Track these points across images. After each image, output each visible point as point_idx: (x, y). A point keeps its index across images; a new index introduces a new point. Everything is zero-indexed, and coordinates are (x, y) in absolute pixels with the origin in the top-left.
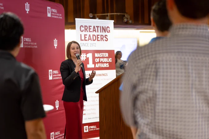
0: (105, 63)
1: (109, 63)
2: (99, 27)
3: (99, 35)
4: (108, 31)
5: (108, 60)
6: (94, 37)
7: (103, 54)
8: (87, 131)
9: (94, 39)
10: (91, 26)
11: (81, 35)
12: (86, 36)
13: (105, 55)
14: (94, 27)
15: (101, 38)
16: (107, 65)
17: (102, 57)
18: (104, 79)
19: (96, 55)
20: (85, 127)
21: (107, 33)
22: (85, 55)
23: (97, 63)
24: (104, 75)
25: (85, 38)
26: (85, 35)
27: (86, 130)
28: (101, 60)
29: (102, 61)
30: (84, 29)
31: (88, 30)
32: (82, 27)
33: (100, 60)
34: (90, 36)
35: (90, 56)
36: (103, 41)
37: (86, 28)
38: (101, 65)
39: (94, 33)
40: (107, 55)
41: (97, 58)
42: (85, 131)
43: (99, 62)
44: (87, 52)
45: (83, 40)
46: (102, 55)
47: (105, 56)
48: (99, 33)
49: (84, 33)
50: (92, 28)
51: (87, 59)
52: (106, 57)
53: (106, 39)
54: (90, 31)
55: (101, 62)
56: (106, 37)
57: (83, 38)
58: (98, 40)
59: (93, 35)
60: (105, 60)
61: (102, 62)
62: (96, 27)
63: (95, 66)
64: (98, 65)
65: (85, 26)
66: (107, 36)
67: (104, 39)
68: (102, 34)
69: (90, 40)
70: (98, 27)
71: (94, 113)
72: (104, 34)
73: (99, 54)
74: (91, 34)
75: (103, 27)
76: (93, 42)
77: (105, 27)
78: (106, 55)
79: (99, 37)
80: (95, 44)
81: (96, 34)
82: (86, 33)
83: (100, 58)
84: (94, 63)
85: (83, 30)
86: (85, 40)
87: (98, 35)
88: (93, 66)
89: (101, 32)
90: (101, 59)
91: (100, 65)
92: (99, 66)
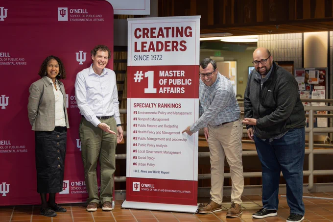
0: (177, 86)
1: (186, 87)
2: (170, 28)
3: (169, 42)
4: (188, 34)
5: (184, 82)
6: (160, 45)
7: (175, 72)
8: (138, 190)
9: (160, 48)
10: (155, 29)
11: (136, 43)
12: (145, 45)
13: (178, 73)
14: (161, 29)
15: (173, 46)
16: (181, 91)
17: (173, 78)
18: (175, 113)
19: (162, 74)
20: (134, 183)
21: (184, 38)
22: (141, 74)
23: (163, 86)
24: (174, 106)
25: (143, 47)
26: (143, 43)
27: (136, 188)
29: (172, 84)
30: (141, 33)
31: (149, 34)
32: (138, 31)
33: (168, 81)
34: (152, 43)
35: (150, 75)
36: (177, 50)
37: (146, 31)
38: (170, 89)
39: (161, 39)
40: (183, 73)
41: (163, 78)
42: (134, 189)
43: (167, 85)
44: (145, 69)
45: (139, 51)
46: (173, 73)
47: (178, 76)
48: (170, 39)
49: (141, 40)
50: (157, 31)
51: (145, 81)
52: (181, 78)
53: (183, 48)
54: (152, 37)
55: (170, 84)
56: (183, 43)
57: (139, 47)
58: (166, 50)
59: (158, 43)
60: (179, 82)
61: (172, 86)
62: (165, 28)
63: (158, 91)
64: (165, 90)
65: (144, 29)
66: (185, 42)
67: (179, 47)
68: (175, 39)
69: (151, 51)
70: (167, 29)
71: (151, 165)
72: (179, 39)
73: (167, 72)
74: (155, 41)
75: (177, 28)
76: (156, 53)
77: (182, 28)
78: (180, 74)
79: (170, 44)
80: (160, 57)
81: (163, 40)
82: (146, 39)
83: (168, 78)
84: (157, 85)
85: (140, 36)
86: (143, 51)
87: (166, 42)
88: (154, 91)
89: (173, 36)
90: (170, 80)
91: (168, 90)
92: (166, 92)
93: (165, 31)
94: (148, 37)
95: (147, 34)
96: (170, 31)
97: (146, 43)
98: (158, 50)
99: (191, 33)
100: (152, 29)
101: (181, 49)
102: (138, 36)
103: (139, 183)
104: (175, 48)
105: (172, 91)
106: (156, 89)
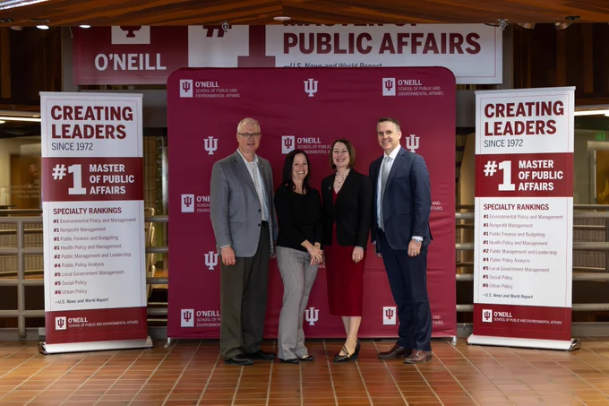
0: (543, 181)
1: (555, 182)
2: (533, 104)
3: (533, 122)
4: (558, 111)
5: (553, 175)
6: (519, 126)
7: (540, 162)
8: (490, 320)
9: (519, 130)
10: (513, 104)
11: (487, 124)
12: (499, 126)
13: (544, 164)
14: (521, 105)
15: (538, 128)
16: (548, 187)
17: (537, 170)
18: (540, 217)
19: (522, 164)
20: (484, 311)
21: (553, 116)
22: (494, 165)
23: (524, 181)
24: (539, 207)
25: (496, 128)
26: (496, 124)
27: (487, 318)
28: (535, 174)
29: (536, 178)
30: (494, 111)
31: (505, 112)
32: (490, 108)
33: (531, 174)
34: (508, 124)
35: (506, 166)
36: (543, 133)
37: (500, 108)
38: (534, 185)
39: (520, 118)
40: (551, 164)
41: (524, 170)
42: (484, 320)
43: (530, 179)
44: (499, 158)
45: (491, 134)
46: (538, 163)
47: (544, 167)
48: (534, 118)
49: (495, 119)
50: (515, 108)
51: (500, 173)
52: (548, 170)
53: (551, 130)
54: (509, 115)
55: (533, 178)
56: (551, 124)
57: (491, 130)
58: (528, 133)
59: (517, 123)
60: (546, 175)
61: (536, 180)
62: (527, 104)
63: (517, 187)
64: (526, 187)
65: (498, 105)
66: (554, 122)
67: (546, 128)
68: (540, 118)
69: (508, 134)
70: (530, 105)
71: (507, 287)
72: (546, 118)
73: (529, 162)
74: (512, 120)
75: (543, 103)
76: (515, 137)
77: (550, 103)
78: (547, 165)
79: (534, 125)
80: (519, 142)
81: (524, 119)
82: (500, 119)
83: (531, 170)
84: (515, 180)
85: (493, 114)
86: (496, 134)
87: (528, 123)
88: (512, 187)
89: (538, 114)
90: (533, 173)
91: (531, 187)
92: (528, 188)
93: (526, 108)
94: (503, 116)
95: (502, 112)
96: (534, 107)
97: (501, 123)
98: (517, 133)
99: (562, 110)
100: (509, 105)
101: (548, 132)
102: (490, 114)
103: (490, 311)
104: (540, 129)
105: (536, 187)
106: (514, 185)
